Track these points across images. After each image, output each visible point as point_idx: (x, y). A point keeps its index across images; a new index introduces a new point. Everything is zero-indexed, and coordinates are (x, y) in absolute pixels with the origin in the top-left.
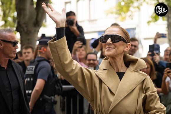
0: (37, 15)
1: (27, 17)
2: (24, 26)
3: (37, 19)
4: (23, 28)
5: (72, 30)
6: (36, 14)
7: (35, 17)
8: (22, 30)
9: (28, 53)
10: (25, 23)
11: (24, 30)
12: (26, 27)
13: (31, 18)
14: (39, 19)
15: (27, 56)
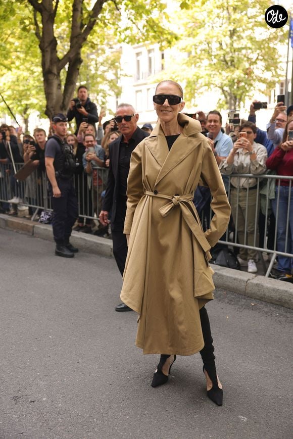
0: (64, 99)
1: (54, 101)
2: (51, 109)
3: (63, 103)
4: (50, 111)
5: (80, 112)
6: (62, 97)
7: (62, 101)
8: (50, 114)
9: (41, 135)
10: (52, 107)
11: (52, 114)
12: (54, 110)
13: (57, 102)
14: (65, 103)
15: (40, 138)
